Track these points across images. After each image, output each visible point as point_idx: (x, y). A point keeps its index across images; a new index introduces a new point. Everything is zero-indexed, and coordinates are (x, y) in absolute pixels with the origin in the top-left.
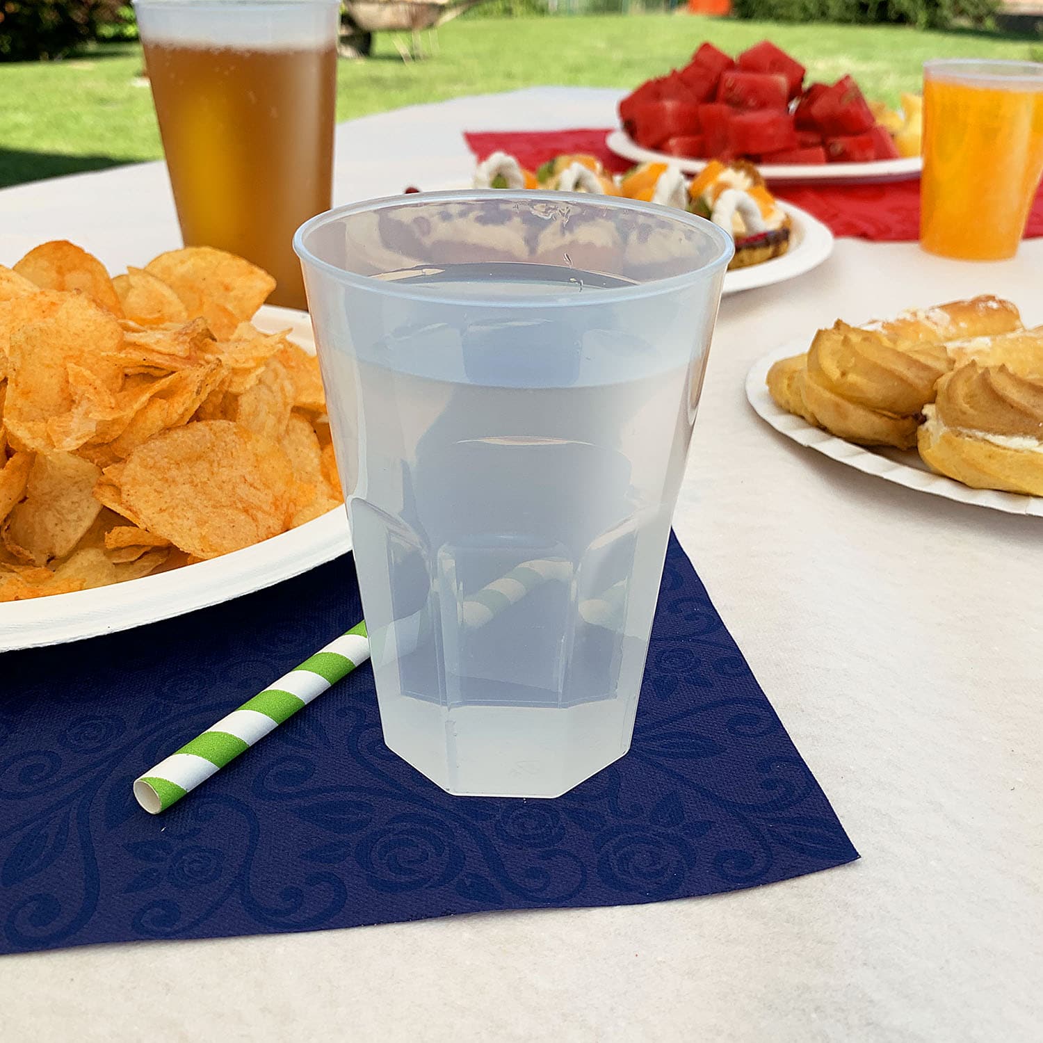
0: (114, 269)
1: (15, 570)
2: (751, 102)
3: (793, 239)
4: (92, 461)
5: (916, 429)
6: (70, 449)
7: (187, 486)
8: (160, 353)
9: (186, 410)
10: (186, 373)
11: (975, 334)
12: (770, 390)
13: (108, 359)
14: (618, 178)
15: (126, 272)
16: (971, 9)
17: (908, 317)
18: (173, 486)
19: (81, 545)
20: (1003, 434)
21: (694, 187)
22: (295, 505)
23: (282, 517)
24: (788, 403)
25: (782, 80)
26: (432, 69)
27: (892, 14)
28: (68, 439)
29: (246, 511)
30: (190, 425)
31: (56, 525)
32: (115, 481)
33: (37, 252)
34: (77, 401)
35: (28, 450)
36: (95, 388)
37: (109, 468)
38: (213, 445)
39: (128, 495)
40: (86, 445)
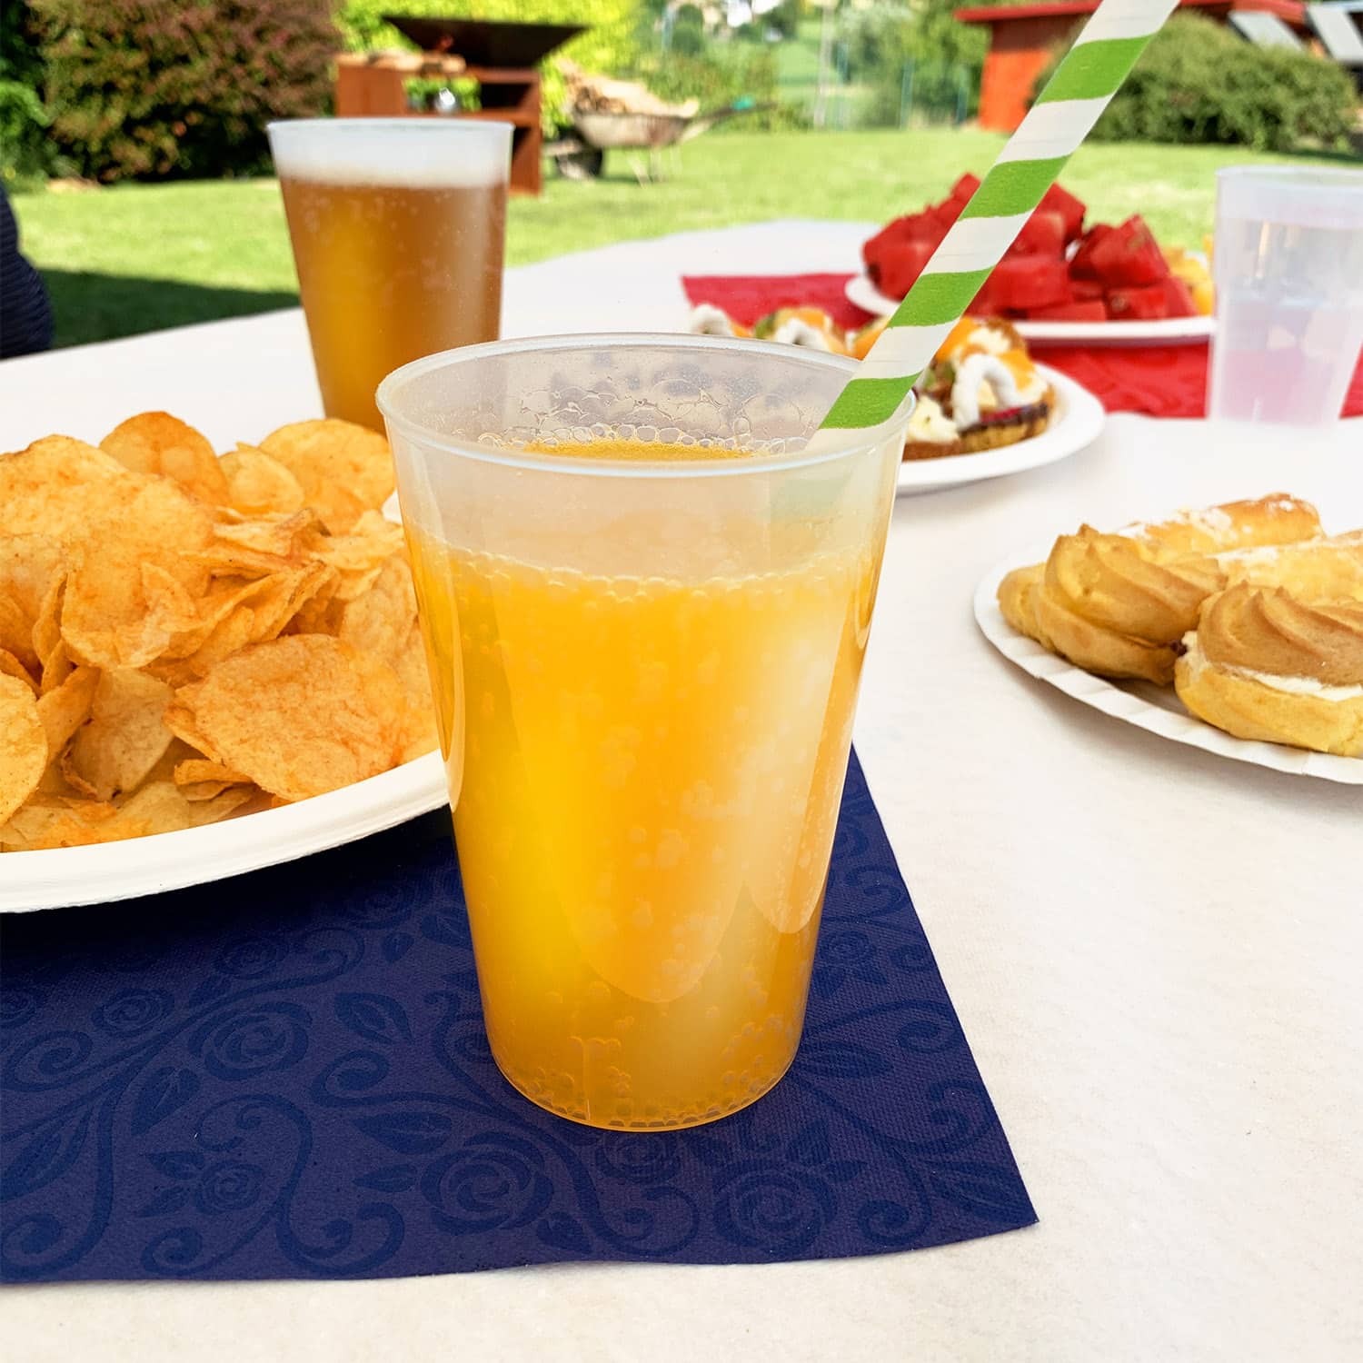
0: (221, 444)
1: (72, 806)
3: (1055, 416)
4: (164, 680)
5: (1173, 664)
6: (138, 666)
7: (275, 712)
8: (253, 550)
9: (276, 622)
10: (281, 577)
11: (1261, 542)
12: (1001, 606)
13: (187, 558)
14: (851, 336)
15: (235, 448)
16: (1321, 128)
17: (1180, 519)
18: (257, 714)
19: (152, 777)
20: (1277, 673)
22: (408, 736)
23: (391, 750)
24: (1021, 623)
25: (1057, 220)
26: (673, 193)
27: (1223, 132)
28: (137, 654)
29: (345, 743)
30: (281, 639)
31: (124, 752)
32: (190, 704)
33: (130, 425)
34: (151, 608)
35: (90, 665)
36: (173, 593)
37: (185, 688)
38: (308, 664)
39: (204, 722)
40: (159, 661)
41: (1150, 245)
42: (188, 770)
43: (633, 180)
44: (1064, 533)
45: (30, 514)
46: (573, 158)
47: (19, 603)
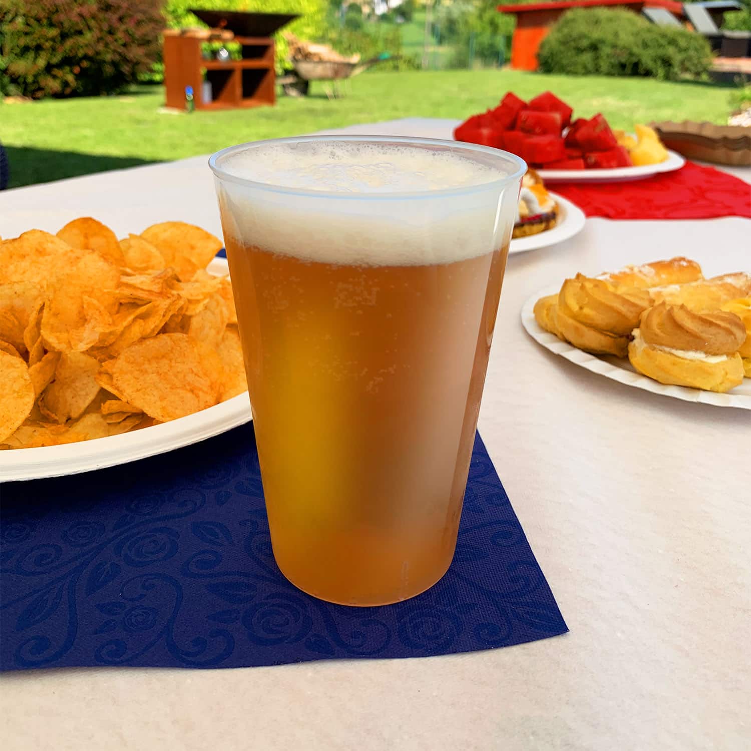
0: (121, 235)
1: (46, 426)
2: (537, 130)
3: (559, 219)
4: (96, 358)
5: (627, 346)
6: (82, 350)
7: (155, 375)
8: (142, 290)
9: (156, 326)
10: (158, 303)
11: (671, 283)
12: (536, 317)
13: (108, 293)
15: (128, 237)
16: (693, 68)
17: (627, 271)
18: (145, 375)
19: (87, 411)
20: (683, 349)
22: (224, 387)
23: (216, 395)
24: (546, 325)
25: (557, 117)
26: (347, 104)
27: (641, 70)
28: (81, 344)
29: (192, 391)
30: (158, 336)
31: (73, 398)
32: (110, 371)
33: (72, 224)
34: (88, 320)
35: (56, 350)
36: (100, 312)
37: (106, 362)
38: (172, 348)
39: (117, 380)
40: (92, 348)
41: (607, 130)
42: (109, 406)
43: (325, 97)
44: (568, 278)
45: (22, 272)
46: (292, 85)
47: (16, 318)
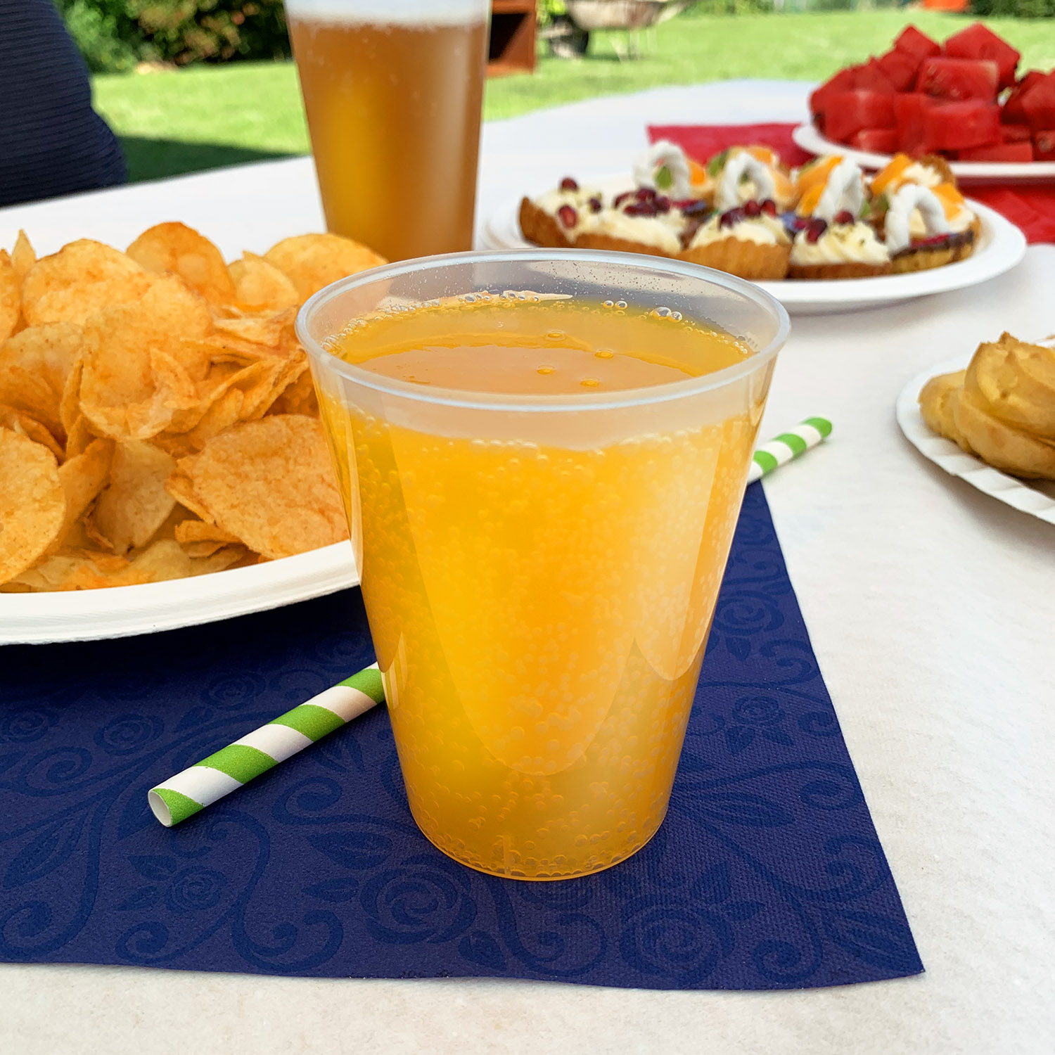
0: (229, 253)
2: (955, 92)
3: (980, 244)
4: (167, 450)
6: (145, 437)
7: (261, 483)
8: (247, 341)
9: (262, 402)
10: (266, 364)
12: (922, 409)
13: (191, 344)
14: (795, 173)
15: (241, 257)
18: (245, 483)
19: (158, 536)
21: (876, 182)
24: (939, 424)
25: (991, 68)
26: (648, 69)
28: (145, 427)
29: (322, 512)
30: (266, 418)
31: (136, 514)
32: (188, 472)
33: (151, 233)
34: (158, 388)
35: (105, 436)
36: (176, 375)
37: (185, 459)
38: (290, 441)
39: (200, 488)
40: (163, 434)
42: (186, 530)
43: (614, 58)
44: (985, 341)
45: (60, 306)
46: (565, 39)
47: (50, 383)
